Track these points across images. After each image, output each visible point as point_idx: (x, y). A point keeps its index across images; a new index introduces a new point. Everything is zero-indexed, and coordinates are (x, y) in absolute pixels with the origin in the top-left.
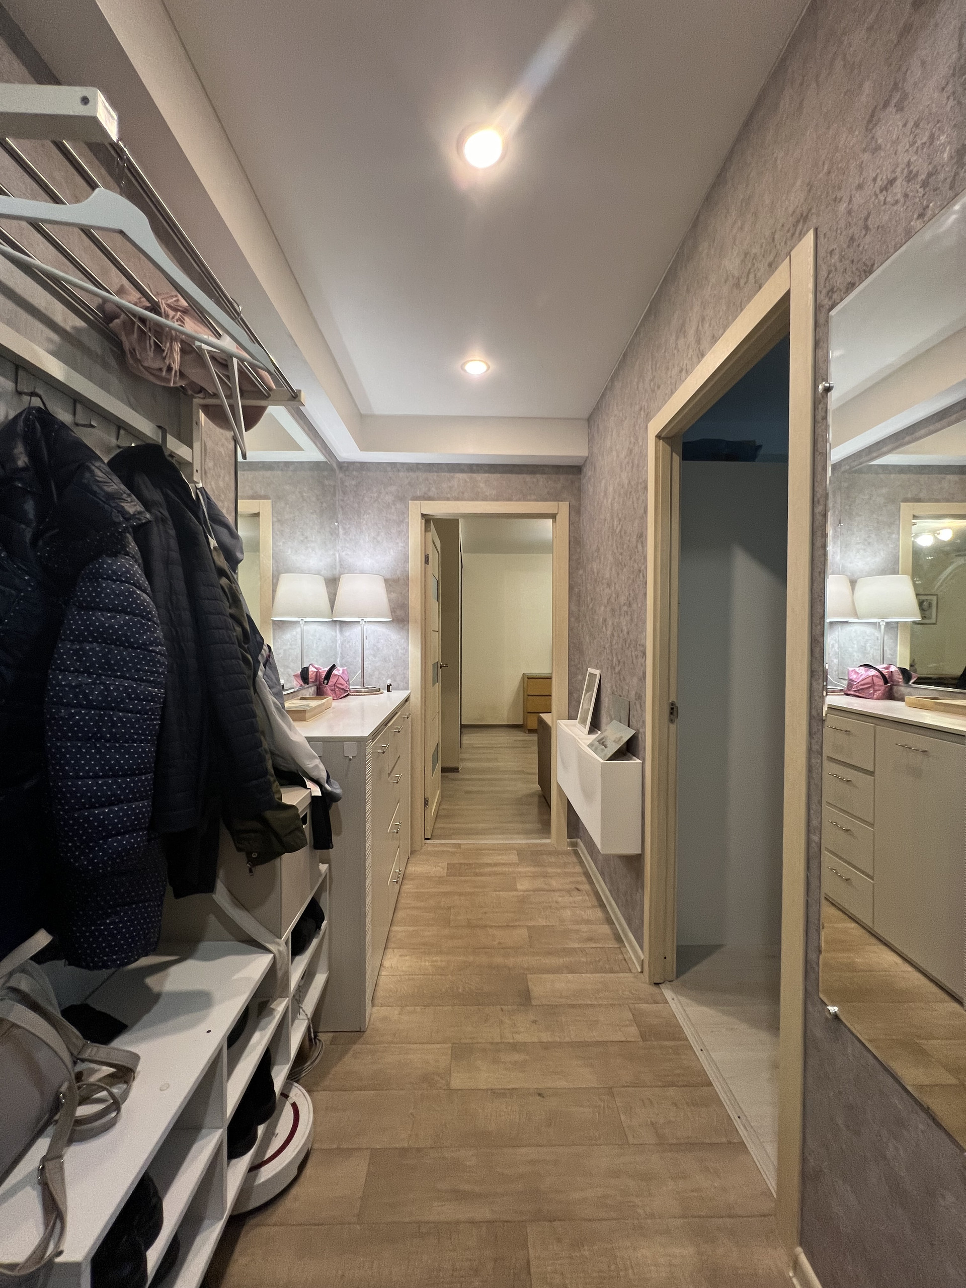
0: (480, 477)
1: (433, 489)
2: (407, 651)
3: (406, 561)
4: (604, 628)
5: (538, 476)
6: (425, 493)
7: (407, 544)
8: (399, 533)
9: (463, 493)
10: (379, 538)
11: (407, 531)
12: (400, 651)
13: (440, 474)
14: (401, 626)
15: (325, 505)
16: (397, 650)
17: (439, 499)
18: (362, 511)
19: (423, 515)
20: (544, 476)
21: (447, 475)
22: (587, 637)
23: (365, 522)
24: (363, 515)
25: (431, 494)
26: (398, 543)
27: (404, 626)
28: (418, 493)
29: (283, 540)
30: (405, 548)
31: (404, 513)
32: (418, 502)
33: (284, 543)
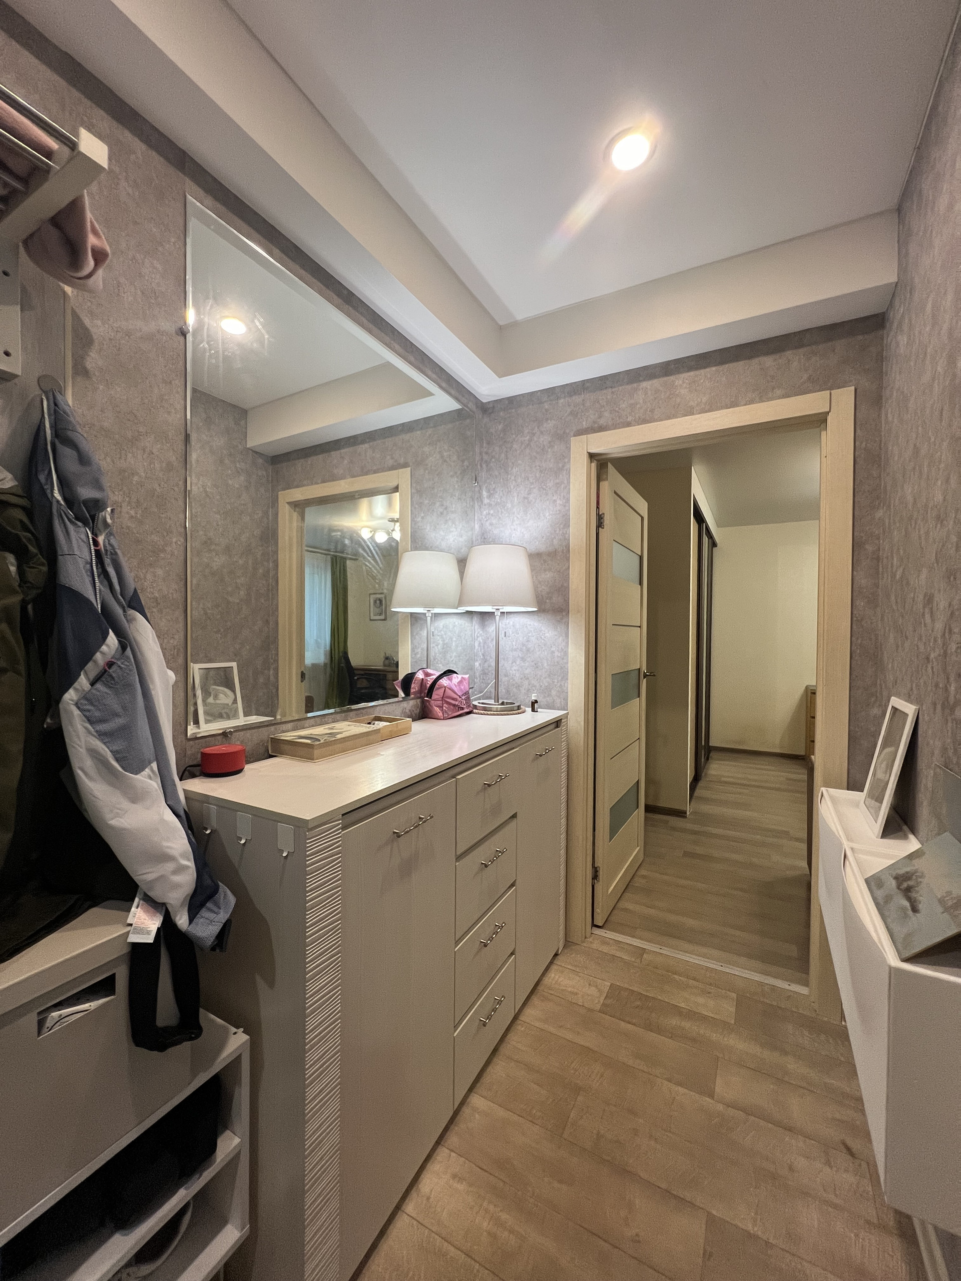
0: (681, 380)
1: (607, 414)
2: (566, 654)
3: (567, 525)
4: (928, 616)
5: (789, 353)
6: (594, 422)
7: (568, 500)
8: (558, 485)
9: (652, 411)
10: (531, 497)
11: (569, 483)
12: (557, 654)
13: (616, 389)
14: (558, 618)
15: (466, 463)
16: (553, 652)
17: (615, 427)
18: (510, 464)
19: (592, 456)
20: (801, 351)
21: (629, 387)
22: (892, 636)
23: (513, 478)
24: (512, 469)
25: (602, 422)
26: (555, 501)
27: (562, 619)
28: (584, 423)
29: (422, 515)
30: (565, 506)
31: (563, 458)
32: (584, 437)
33: (423, 518)
